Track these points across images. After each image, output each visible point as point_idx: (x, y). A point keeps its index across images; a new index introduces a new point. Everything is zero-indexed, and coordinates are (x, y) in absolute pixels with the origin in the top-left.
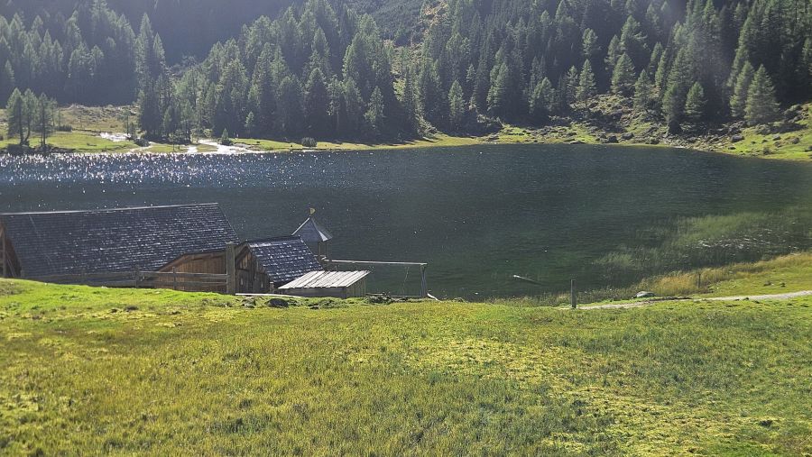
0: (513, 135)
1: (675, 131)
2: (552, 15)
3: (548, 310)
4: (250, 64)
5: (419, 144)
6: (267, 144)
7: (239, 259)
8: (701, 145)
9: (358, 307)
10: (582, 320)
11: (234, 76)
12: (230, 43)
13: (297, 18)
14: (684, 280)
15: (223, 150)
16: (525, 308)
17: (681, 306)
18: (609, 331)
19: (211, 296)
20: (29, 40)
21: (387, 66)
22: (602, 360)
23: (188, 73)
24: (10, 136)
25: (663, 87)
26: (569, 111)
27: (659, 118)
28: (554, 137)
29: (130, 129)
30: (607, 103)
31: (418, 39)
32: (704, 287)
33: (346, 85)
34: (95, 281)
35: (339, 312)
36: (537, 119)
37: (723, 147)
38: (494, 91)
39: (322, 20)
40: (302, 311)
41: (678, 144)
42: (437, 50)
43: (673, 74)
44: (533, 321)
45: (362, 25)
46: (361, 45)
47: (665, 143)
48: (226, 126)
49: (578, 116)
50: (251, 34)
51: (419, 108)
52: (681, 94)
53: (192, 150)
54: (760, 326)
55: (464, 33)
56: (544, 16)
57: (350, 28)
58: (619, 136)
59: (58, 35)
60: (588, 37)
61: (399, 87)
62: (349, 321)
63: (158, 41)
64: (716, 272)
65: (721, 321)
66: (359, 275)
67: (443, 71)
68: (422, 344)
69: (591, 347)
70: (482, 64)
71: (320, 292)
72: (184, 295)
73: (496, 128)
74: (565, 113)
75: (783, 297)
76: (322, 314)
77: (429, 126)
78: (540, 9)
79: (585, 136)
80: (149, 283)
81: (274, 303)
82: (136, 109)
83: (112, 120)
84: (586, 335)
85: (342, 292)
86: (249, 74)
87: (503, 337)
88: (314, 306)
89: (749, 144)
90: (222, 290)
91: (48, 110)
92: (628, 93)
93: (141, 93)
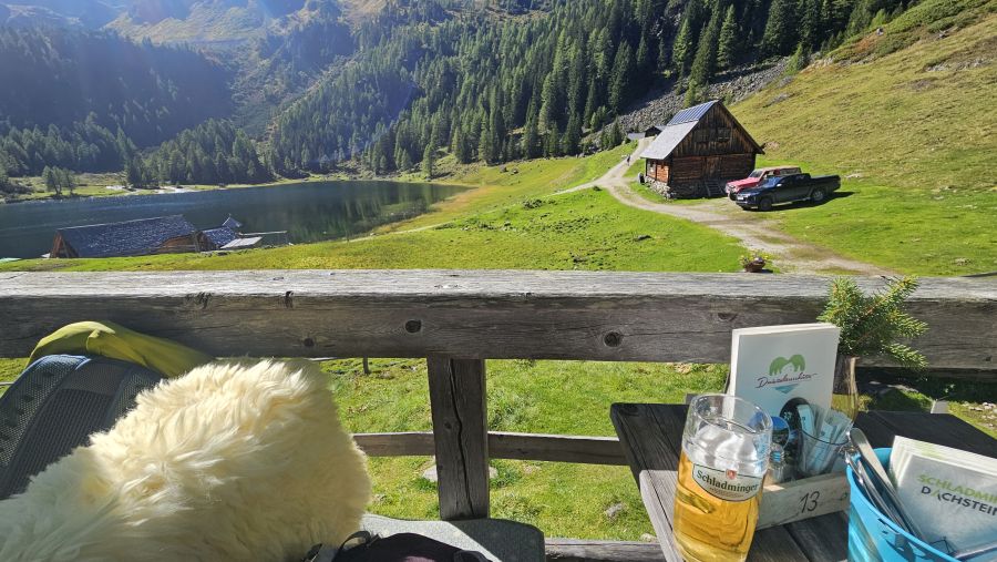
0: (315, 178)
1: (378, 174)
2: (323, 129)
3: (339, 244)
4: (185, 151)
5: (277, 183)
6: (200, 188)
7: (199, 238)
8: (387, 179)
9: (259, 251)
11: (177, 158)
12: (172, 141)
13: (204, 128)
14: (386, 228)
15: (178, 191)
16: (329, 243)
17: (386, 236)
20: (49, 141)
21: (254, 151)
23: (151, 156)
24: (49, 191)
25: (371, 157)
26: (337, 168)
27: (370, 169)
28: (332, 178)
29: (124, 184)
30: (351, 164)
31: (267, 139)
32: (394, 230)
33: (236, 159)
35: (252, 254)
36: (325, 172)
37: (395, 179)
38: (305, 160)
39: (218, 131)
40: (234, 255)
41: (380, 179)
42: (276, 144)
43: (375, 152)
44: (333, 248)
45: (239, 132)
46: (240, 143)
47: (375, 179)
48: (178, 179)
49: (341, 169)
50: (183, 138)
51: (272, 168)
52: (378, 160)
53: (161, 192)
55: (287, 137)
56: (320, 130)
57: (233, 134)
58: (357, 176)
59: (67, 138)
60: (340, 139)
61: (261, 160)
62: (256, 257)
63: (129, 140)
64: (397, 224)
66: (258, 239)
67: (281, 152)
68: (290, 262)
70: (297, 150)
71: (241, 247)
73: (308, 176)
76: (244, 256)
77: (278, 176)
78: (318, 128)
79: (344, 177)
81: (221, 254)
82: (125, 174)
83: (111, 180)
85: (251, 246)
86: (185, 156)
87: (322, 255)
88: (239, 254)
89: (404, 178)
91: (70, 176)
92: (358, 160)
93: (126, 166)
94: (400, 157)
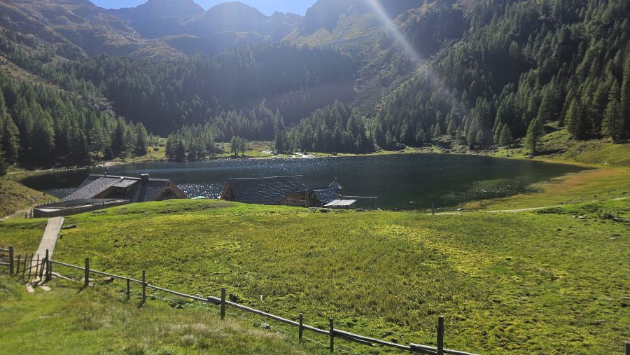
0: (410, 150)
1: (472, 148)
2: (424, 105)
3: (423, 215)
4: (314, 126)
5: (375, 154)
6: (320, 155)
7: (310, 195)
8: (482, 154)
9: (352, 213)
10: (437, 219)
11: (308, 131)
12: (307, 119)
13: (331, 109)
14: (476, 204)
15: (304, 156)
16: (414, 214)
17: (474, 214)
18: (446, 223)
19: (300, 208)
20: (238, 119)
21: (363, 126)
22: (444, 234)
23: (293, 129)
24: (232, 152)
25: (467, 132)
26: (430, 141)
27: (466, 144)
28: (425, 151)
29: (272, 149)
30: (445, 138)
31: (374, 116)
32: (483, 207)
33: (348, 133)
34: (260, 203)
35: (345, 215)
36: (419, 144)
37: (491, 154)
38: (403, 134)
39: (339, 110)
40: (332, 214)
41: (473, 153)
42: (382, 120)
43: (471, 127)
44: (418, 219)
45: (354, 111)
46: (353, 118)
47: (468, 153)
48: (305, 148)
49: (434, 143)
50: (315, 115)
51: (375, 140)
52: (474, 134)
53: (294, 157)
54: (506, 222)
55: (391, 113)
56: (421, 107)
57: (350, 112)
58: (450, 150)
59: (249, 117)
60: (438, 114)
61: (367, 133)
62: (349, 218)
63: (282, 118)
64: (488, 201)
65: (490, 220)
66: (353, 201)
67: (384, 127)
68: (376, 227)
69: (440, 229)
70: (398, 125)
71: (339, 207)
72: (291, 208)
73: (404, 148)
74: (429, 142)
75: (515, 211)
76: (339, 215)
77: (378, 147)
78: (419, 104)
79: (437, 150)
80: (279, 203)
81: (322, 211)
82: (274, 142)
83: (266, 146)
84: (438, 224)
85: (347, 207)
86: (314, 129)
87: (406, 225)
88: (336, 212)
89: (501, 153)
90: (304, 206)
91: (244, 143)
92: (453, 134)
93: (276, 137)
94: (499, 132)
